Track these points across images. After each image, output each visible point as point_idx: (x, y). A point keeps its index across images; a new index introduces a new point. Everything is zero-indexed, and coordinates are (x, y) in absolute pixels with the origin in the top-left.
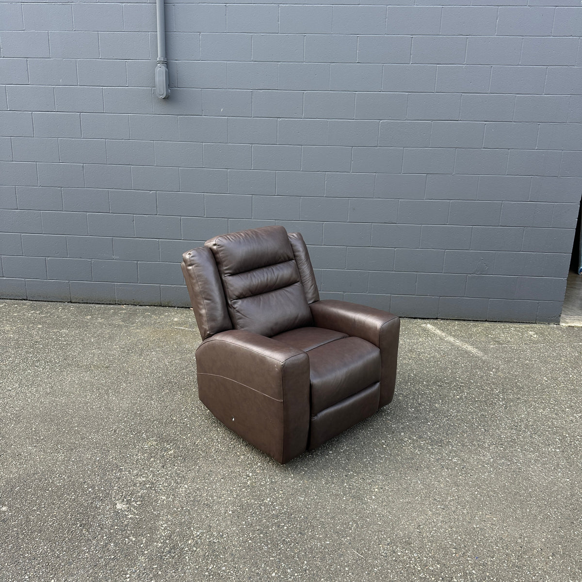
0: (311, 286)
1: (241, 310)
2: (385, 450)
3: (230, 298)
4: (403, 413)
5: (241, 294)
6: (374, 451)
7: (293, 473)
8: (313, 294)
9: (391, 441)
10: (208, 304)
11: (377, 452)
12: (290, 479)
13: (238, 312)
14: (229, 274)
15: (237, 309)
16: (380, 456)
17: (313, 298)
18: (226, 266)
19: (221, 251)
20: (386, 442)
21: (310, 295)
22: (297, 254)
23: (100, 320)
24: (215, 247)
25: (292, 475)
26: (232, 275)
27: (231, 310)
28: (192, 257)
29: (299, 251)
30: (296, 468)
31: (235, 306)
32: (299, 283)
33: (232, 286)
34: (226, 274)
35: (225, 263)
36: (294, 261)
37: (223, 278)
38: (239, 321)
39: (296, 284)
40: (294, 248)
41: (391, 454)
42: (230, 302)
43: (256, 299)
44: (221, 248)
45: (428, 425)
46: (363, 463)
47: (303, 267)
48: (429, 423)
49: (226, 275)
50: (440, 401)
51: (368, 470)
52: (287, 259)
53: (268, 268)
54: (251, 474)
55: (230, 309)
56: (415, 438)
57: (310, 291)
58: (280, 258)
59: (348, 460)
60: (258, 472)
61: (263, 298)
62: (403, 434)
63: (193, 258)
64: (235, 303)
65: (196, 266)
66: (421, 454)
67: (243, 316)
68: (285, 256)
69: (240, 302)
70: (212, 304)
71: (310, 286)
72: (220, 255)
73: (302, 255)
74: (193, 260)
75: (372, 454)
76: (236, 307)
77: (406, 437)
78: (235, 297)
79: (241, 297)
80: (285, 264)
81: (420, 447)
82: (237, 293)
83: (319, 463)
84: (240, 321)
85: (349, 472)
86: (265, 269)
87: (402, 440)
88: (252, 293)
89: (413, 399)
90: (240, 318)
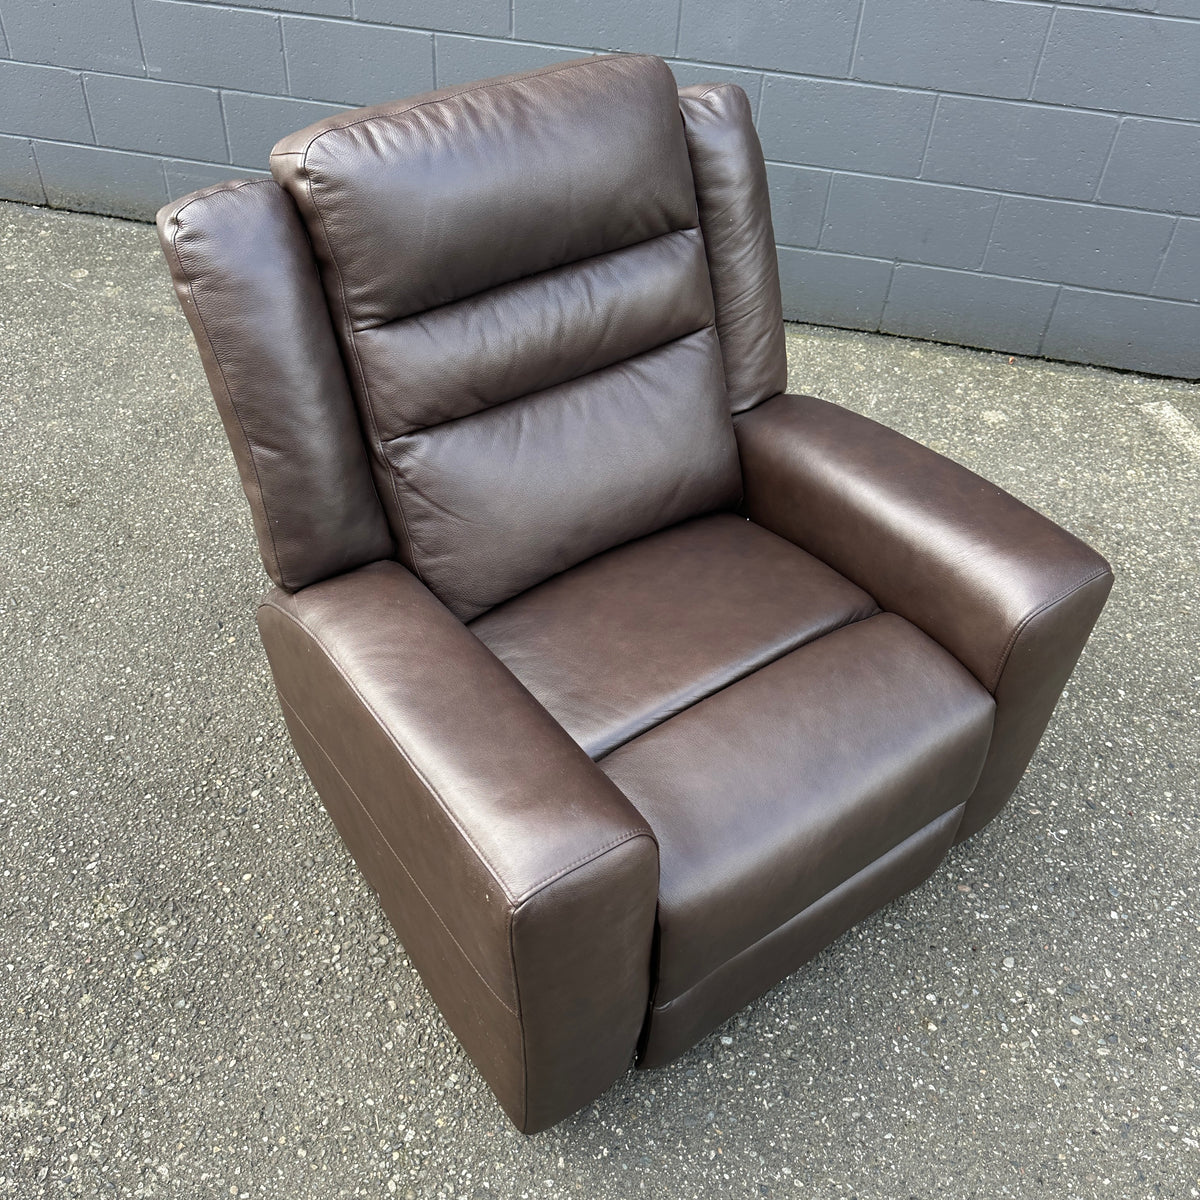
0: (760, 337)
1: (427, 485)
2: (928, 1049)
3: (382, 428)
4: (1023, 848)
5: (432, 411)
6: (890, 1050)
7: (565, 1151)
8: (761, 372)
9: (963, 1000)
10: (268, 465)
11: (901, 1056)
12: (549, 1183)
13: (413, 488)
14: (373, 322)
15: (409, 477)
16: (908, 1083)
17: (759, 386)
18: (360, 283)
19: (331, 208)
20: (940, 1000)
21: (746, 378)
22: (714, 194)
23: (110, 291)
24: (303, 186)
25: (561, 1163)
26: (389, 322)
27: (389, 480)
28: (189, 238)
29: (722, 183)
30: (583, 1120)
31: (405, 462)
32: (703, 334)
33: (388, 377)
34: (361, 318)
35: (353, 269)
36: (693, 232)
37: (350, 339)
38: (417, 526)
39: (691, 341)
40: (706, 167)
41: (949, 1076)
42: (379, 447)
43: (501, 425)
44: (331, 196)
45: (1110, 924)
46: (837, 1119)
47: (735, 257)
48: (1114, 915)
49: (361, 325)
50: (1168, 794)
51: (849, 1163)
52: (664, 226)
53: (566, 275)
54: (410, 1135)
55: (382, 474)
56: (1052, 991)
57: (748, 360)
58: (629, 226)
59: (786, 1094)
60: (440, 1123)
61: (532, 418)
62: (1009, 963)
63: (189, 247)
64: (402, 450)
65: (208, 288)
66: (1063, 1087)
67: (435, 510)
68: (656, 214)
69: (424, 444)
70: (288, 469)
71: (754, 336)
72: (330, 227)
73: (736, 197)
74: (190, 256)
75: (882, 1067)
76: (407, 470)
77: (1017, 986)
78: (399, 425)
79: (433, 421)
80: (651, 252)
81: (1066, 1044)
82: (409, 409)
83: (675, 1099)
84: (424, 529)
85: (776, 1166)
86: (553, 286)
87: (1001, 998)
88: (482, 399)
89: (1072, 773)
90: (424, 517)
